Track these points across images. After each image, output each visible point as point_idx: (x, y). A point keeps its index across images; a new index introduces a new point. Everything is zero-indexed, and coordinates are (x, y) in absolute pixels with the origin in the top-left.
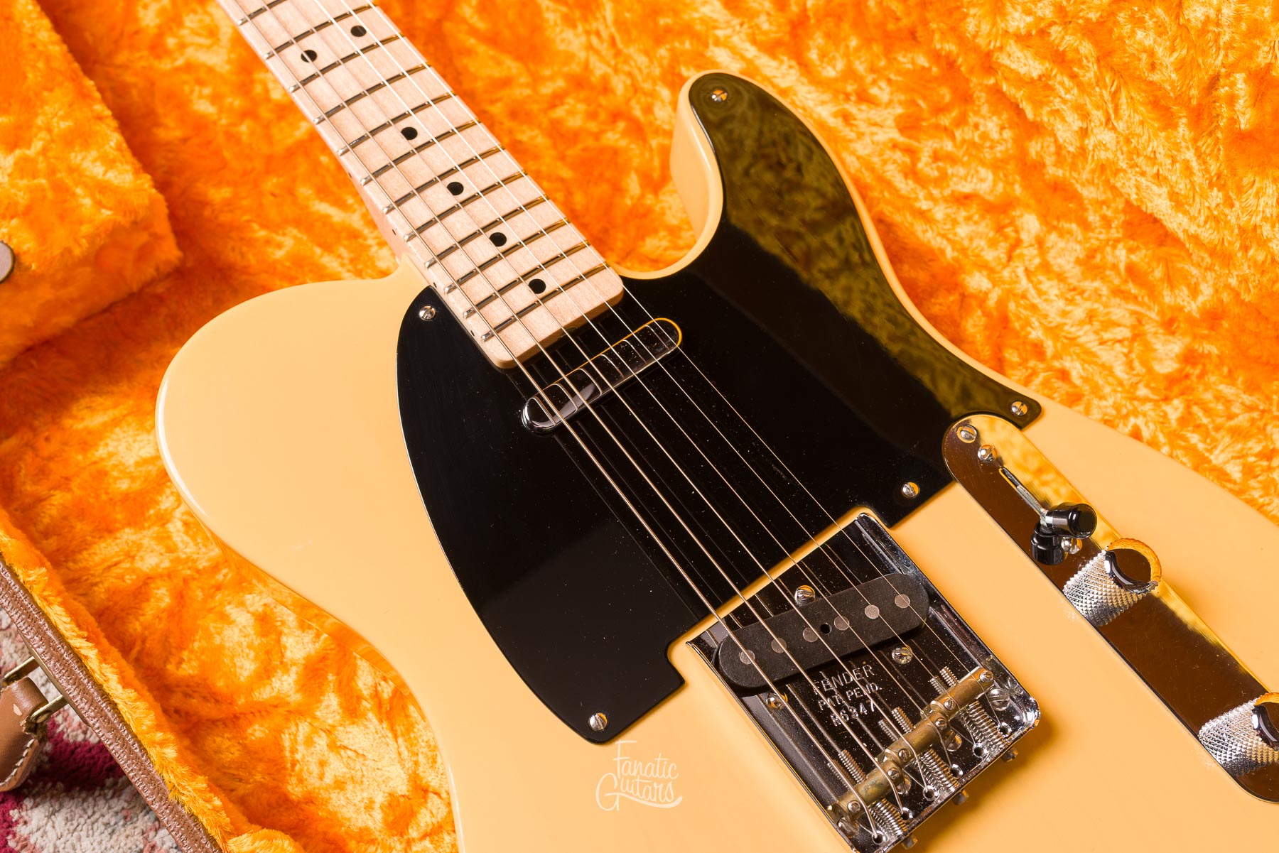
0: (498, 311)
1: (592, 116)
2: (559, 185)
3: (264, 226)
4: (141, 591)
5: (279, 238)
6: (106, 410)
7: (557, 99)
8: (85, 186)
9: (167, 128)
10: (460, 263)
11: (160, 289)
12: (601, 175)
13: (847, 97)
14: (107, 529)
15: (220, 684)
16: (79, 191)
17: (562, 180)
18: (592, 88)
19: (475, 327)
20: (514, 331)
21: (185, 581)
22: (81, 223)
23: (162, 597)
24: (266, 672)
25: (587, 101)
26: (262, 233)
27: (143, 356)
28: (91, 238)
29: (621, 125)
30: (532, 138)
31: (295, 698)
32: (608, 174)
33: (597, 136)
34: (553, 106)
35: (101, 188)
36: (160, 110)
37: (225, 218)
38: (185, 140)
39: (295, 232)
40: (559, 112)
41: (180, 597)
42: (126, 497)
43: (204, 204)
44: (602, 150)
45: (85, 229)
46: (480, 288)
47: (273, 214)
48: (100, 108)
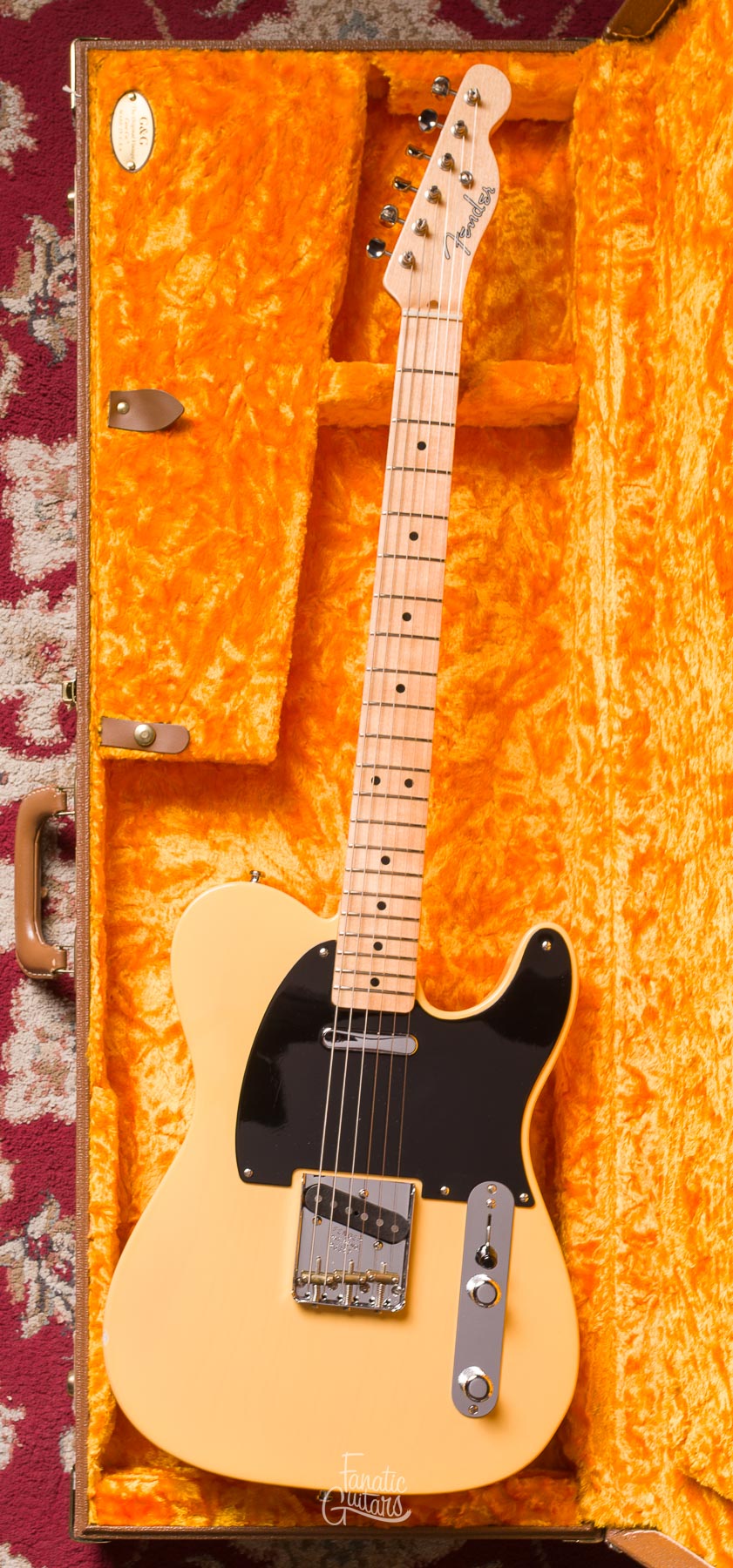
0: (351, 980)
1: (545, 837)
2: (491, 867)
3: (324, 772)
4: (132, 928)
5: (326, 786)
6: (180, 821)
7: (537, 810)
8: (244, 727)
9: (321, 671)
10: (354, 944)
11: (249, 772)
12: (519, 876)
13: (637, 974)
14: (141, 884)
15: (136, 1001)
16: (240, 724)
17: (495, 865)
18: (559, 821)
19: (336, 977)
20: (349, 995)
21: (155, 939)
22: (229, 745)
23: (140, 937)
24: (156, 1013)
25: (552, 827)
26: (322, 777)
27: (216, 804)
28: (227, 755)
29: (554, 856)
30: (502, 825)
31: (161, 1035)
32: (522, 879)
33: (536, 851)
34: (530, 813)
35: (252, 731)
36: (326, 654)
37: (311, 752)
38: (323, 685)
39: (336, 788)
40: (530, 820)
41: (149, 944)
42: (158, 875)
43: (306, 736)
44: (532, 862)
45: (229, 750)
46: (352, 964)
47: (335, 767)
48: (283, 679)
